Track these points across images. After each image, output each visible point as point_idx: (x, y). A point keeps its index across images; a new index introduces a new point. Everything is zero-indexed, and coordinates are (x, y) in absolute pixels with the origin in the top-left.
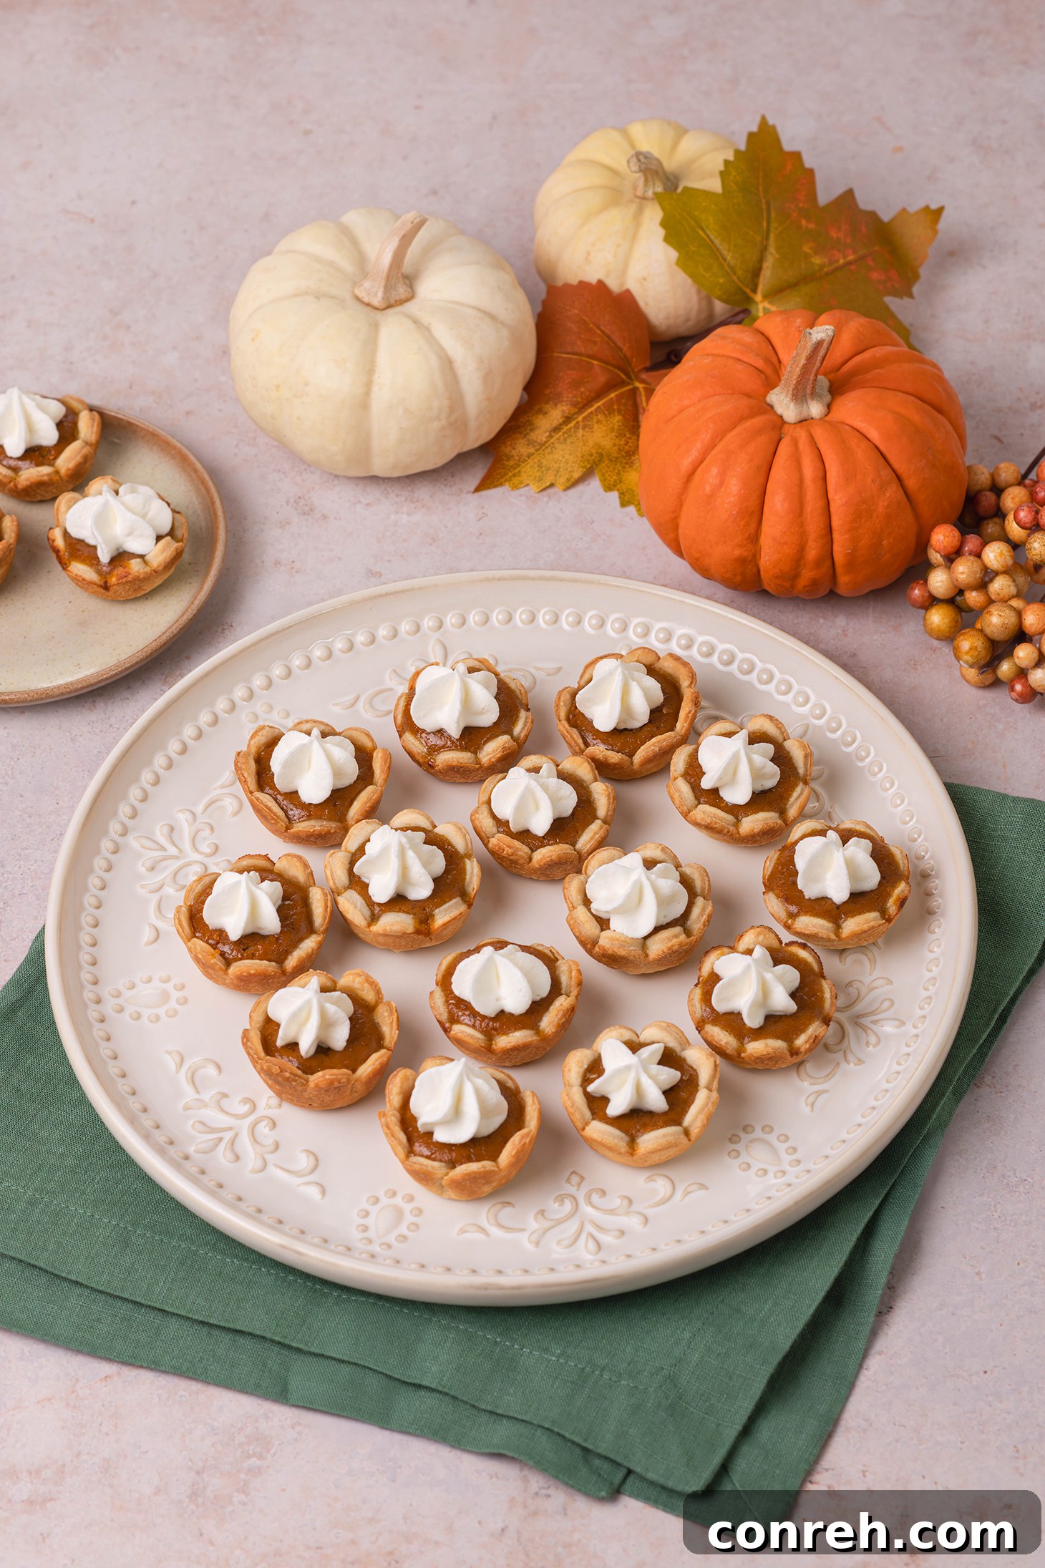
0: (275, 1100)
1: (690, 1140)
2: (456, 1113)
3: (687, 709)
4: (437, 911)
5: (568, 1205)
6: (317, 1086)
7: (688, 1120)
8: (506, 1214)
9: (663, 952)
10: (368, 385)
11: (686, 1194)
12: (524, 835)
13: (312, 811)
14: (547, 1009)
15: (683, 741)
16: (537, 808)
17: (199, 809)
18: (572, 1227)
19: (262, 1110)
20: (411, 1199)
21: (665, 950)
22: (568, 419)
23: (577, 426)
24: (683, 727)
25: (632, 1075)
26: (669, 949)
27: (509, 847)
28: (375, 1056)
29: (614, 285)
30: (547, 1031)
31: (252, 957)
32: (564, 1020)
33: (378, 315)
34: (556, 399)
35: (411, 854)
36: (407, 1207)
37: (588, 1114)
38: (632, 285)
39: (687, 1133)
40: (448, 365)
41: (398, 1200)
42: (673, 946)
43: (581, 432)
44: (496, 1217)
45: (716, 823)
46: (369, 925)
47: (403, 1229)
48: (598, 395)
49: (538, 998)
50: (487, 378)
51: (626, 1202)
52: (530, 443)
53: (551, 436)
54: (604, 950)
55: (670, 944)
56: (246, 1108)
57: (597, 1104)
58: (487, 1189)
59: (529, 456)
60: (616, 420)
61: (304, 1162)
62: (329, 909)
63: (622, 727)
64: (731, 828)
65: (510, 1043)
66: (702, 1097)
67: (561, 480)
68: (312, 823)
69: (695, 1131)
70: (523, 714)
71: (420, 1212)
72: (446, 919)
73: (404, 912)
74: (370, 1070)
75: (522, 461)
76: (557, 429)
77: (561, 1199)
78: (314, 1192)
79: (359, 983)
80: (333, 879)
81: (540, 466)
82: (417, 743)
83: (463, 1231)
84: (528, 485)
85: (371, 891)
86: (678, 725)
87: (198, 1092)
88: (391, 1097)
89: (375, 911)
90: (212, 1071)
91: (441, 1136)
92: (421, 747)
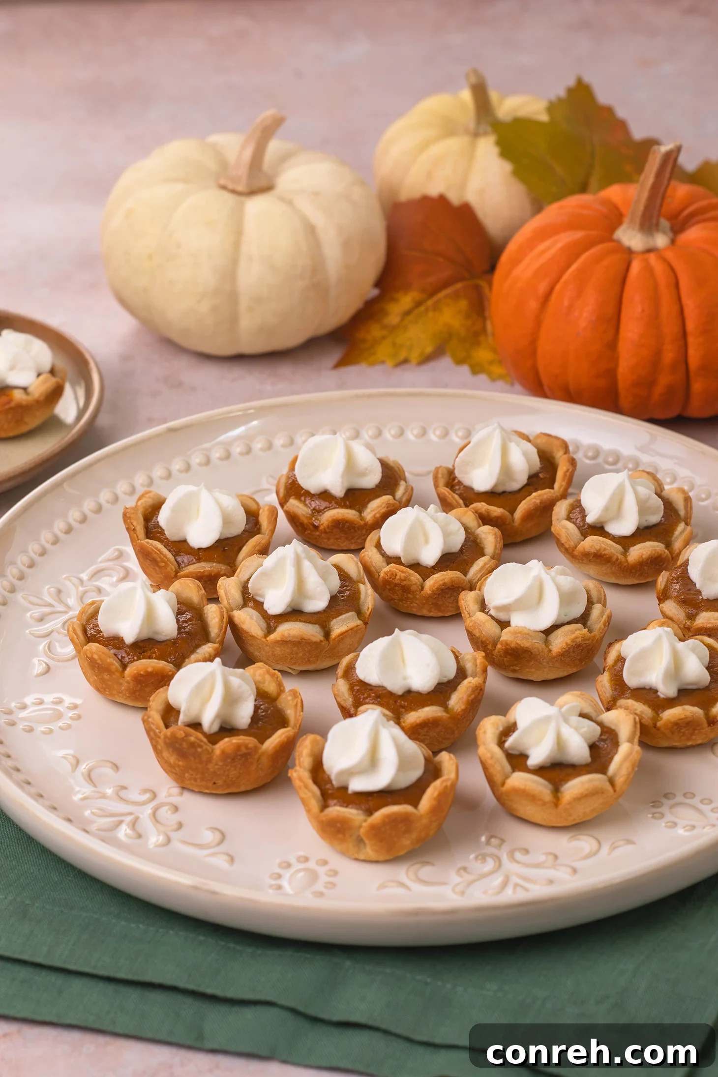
0: (176, 790)
1: (615, 791)
2: (372, 761)
3: (565, 468)
4: (334, 620)
5: (490, 864)
6: (223, 752)
7: (612, 768)
8: (426, 871)
9: (567, 644)
10: (237, 245)
11: (613, 848)
12: (416, 566)
13: (201, 554)
14: (454, 689)
15: (564, 496)
16: (427, 541)
17: (85, 576)
18: (498, 880)
19: (162, 796)
20: (325, 863)
21: (569, 642)
22: (418, 304)
23: (427, 310)
24: (561, 486)
25: (553, 725)
26: (573, 641)
27: (402, 572)
28: (281, 732)
29: (455, 198)
30: (456, 709)
31: (150, 658)
32: (473, 696)
33: (243, 199)
34: (406, 288)
35: (307, 564)
36: (321, 870)
37: (508, 767)
38: (471, 197)
39: (611, 781)
40: (311, 230)
41: (312, 864)
42: (576, 638)
43: (430, 314)
44: (416, 874)
45: (605, 549)
46: (266, 636)
47: (319, 886)
48: (445, 285)
49: (445, 680)
50: (346, 245)
51: (551, 858)
52: (384, 327)
53: (402, 320)
54: (507, 644)
55: (573, 636)
56: (147, 796)
57: (517, 760)
58: (406, 842)
59: (384, 338)
60: (463, 304)
61: (209, 837)
62: (224, 620)
63: (500, 489)
64: (620, 557)
65: (419, 717)
66: (624, 748)
67: (415, 356)
68: (203, 564)
69: (620, 780)
70: (402, 483)
71: (335, 873)
72: (344, 628)
73: (300, 621)
74: (277, 741)
75: (376, 342)
76: (408, 313)
77: (483, 858)
78: (221, 862)
79: (260, 675)
80: (228, 599)
81: (394, 344)
82: (301, 506)
83: (382, 886)
84: (383, 362)
85: (266, 607)
86: (556, 485)
87: (95, 786)
88: (302, 759)
89: (272, 621)
90: (109, 771)
91: (357, 785)
92: (305, 508)
